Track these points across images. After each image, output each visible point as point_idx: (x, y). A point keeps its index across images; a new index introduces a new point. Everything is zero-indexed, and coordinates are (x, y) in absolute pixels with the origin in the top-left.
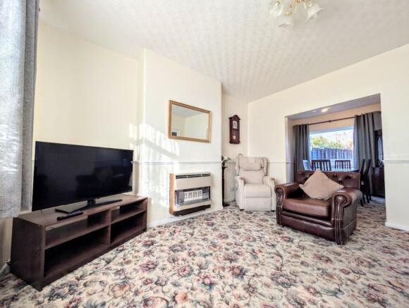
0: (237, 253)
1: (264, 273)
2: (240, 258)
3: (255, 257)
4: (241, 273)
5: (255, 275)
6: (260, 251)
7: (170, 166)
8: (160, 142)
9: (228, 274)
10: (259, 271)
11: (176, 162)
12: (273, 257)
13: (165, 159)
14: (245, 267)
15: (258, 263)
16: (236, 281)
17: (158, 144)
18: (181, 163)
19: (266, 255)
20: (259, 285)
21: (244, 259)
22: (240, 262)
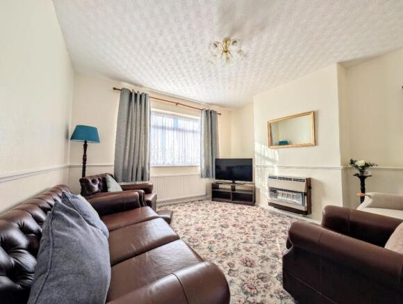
7: (271, 168)
8: (264, 152)
11: (275, 166)
13: (268, 163)
17: (263, 153)
18: (279, 167)
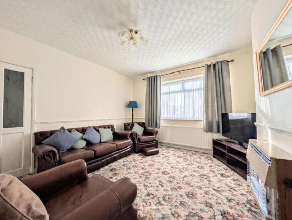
0: (171, 182)
1: (154, 175)
2: (167, 179)
3: (160, 182)
4: (164, 173)
5: (158, 173)
6: (157, 187)
9: (168, 171)
10: (157, 175)
12: (150, 184)
14: (163, 175)
15: (158, 179)
16: (164, 170)
19: (153, 184)
20: (156, 170)
21: (165, 179)
22: (167, 177)
